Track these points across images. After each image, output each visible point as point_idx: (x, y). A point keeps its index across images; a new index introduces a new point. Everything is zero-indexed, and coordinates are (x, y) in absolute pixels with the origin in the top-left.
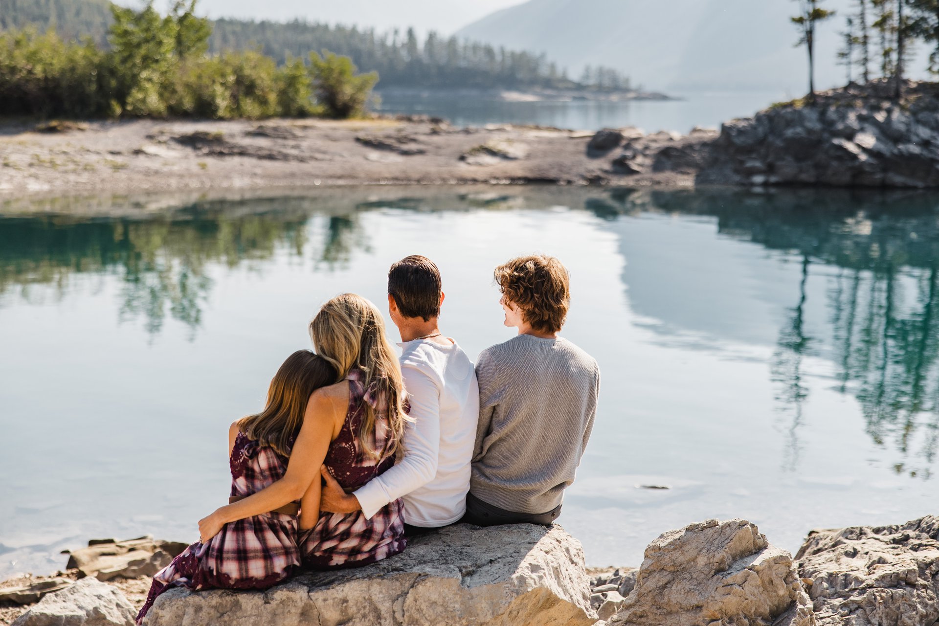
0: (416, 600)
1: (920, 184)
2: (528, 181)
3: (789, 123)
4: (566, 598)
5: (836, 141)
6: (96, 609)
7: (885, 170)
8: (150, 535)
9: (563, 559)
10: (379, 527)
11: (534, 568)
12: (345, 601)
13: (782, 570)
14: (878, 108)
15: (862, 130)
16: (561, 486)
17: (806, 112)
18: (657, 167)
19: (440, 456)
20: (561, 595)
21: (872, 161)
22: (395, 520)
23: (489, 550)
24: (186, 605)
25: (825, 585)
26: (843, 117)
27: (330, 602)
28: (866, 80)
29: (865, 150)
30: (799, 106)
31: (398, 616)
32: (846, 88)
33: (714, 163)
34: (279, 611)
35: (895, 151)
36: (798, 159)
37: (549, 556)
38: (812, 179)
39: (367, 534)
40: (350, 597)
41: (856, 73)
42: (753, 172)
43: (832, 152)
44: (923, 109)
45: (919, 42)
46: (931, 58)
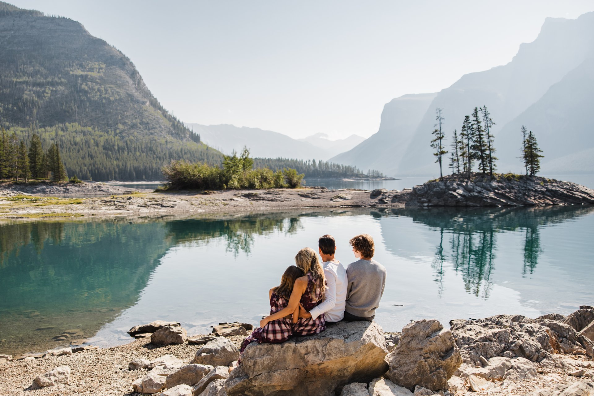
0: (330, 347)
1: (478, 205)
2: (352, 206)
3: (435, 187)
4: (378, 346)
5: (450, 192)
6: (223, 346)
7: (466, 201)
8: (238, 322)
9: (377, 333)
10: (317, 322)
11: (368, 336)
12: (307, 347)
13: (449, 336)
14: (464, 182)
15: (458, 188)
16: (375, 308)
17: (440, 183)
18: (393, 201)
19: (336, 299)
20: (377, 345)
21: (462, 198)
22: (322, 320)
23: (352, 330)
24: (257, 348)
25: (462, 340)
26: (452, 185)
27: (302, 347)
28: (459, 172)
29: (459, 194)
30: (438, 181)
31: (324, 352)
32: (452, 175)
33: (411, 199)
34: (286, 350)
35: (469, 195)
36: (438, 198)
37: (372, 332)
38: (443, 204)
39: (314, 325)
40: (309, 346)
41: (455, 170)
42: (423, 202)
43: (449, 195)
44: (478, 181)
45: (475, 160)
46: (480, 165)
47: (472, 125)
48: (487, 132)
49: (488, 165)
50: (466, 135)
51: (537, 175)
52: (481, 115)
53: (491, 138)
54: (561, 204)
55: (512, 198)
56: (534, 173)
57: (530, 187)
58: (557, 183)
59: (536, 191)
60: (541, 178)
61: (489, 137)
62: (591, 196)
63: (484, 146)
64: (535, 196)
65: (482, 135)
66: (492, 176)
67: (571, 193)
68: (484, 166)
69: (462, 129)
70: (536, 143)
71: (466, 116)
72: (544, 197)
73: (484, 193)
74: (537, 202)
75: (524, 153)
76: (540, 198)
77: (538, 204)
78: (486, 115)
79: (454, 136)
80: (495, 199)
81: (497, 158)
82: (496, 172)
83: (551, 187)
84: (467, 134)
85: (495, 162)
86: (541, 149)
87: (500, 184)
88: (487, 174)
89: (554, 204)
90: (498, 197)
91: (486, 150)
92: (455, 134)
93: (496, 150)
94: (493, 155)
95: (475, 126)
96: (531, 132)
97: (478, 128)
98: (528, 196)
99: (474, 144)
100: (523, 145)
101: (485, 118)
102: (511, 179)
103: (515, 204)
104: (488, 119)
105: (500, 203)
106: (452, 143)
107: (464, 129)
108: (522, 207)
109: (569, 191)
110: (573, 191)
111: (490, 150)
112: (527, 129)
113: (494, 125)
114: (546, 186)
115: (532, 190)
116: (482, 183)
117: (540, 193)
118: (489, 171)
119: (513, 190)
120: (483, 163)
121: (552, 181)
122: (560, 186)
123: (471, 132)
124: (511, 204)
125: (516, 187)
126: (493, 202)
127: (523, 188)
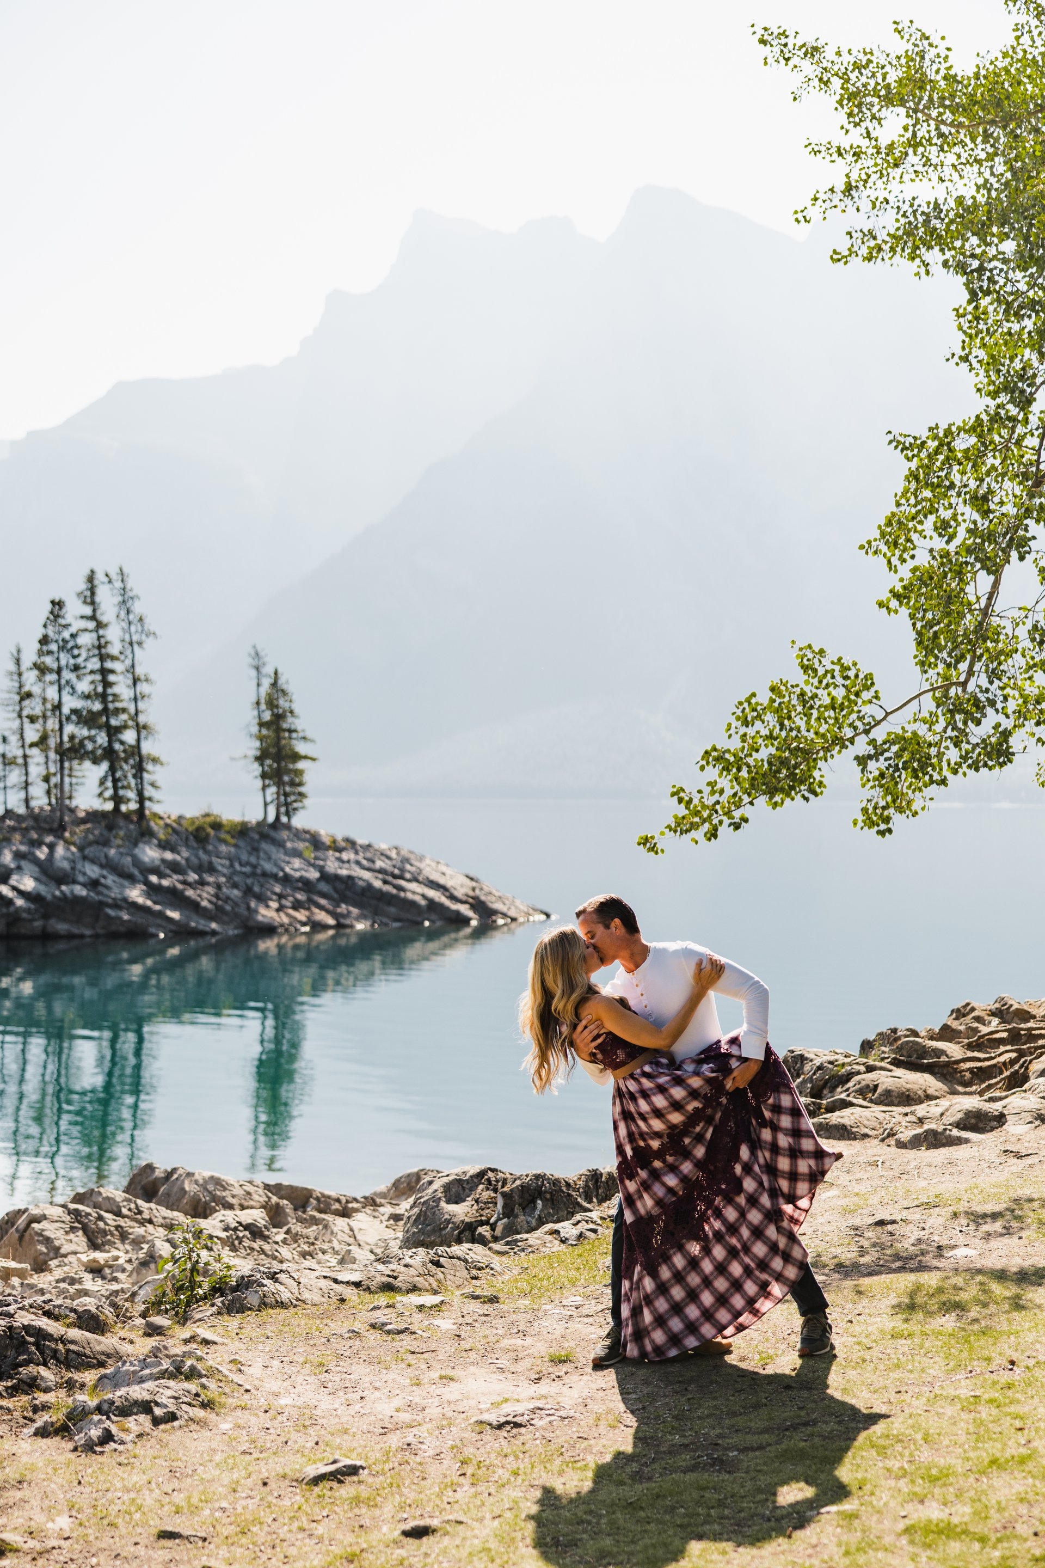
1: (88, 932)
7: (46, 917)
14: (38, 843)
15: (19, 868)
21: (29, 905)
28: (28, 806)
29: (21, 893)
35: (57, 893)
41: (15, 800)
44: (90, 844)
45: (87, 764)
46: (102, 783)
47: (73, 636)
48: (128, 662)
49: (133, 782)
50: (51, 671)
51: (299, 821)
52: (107, 599)
53: (143, 687)
54: (360, 926)
55: (205, 903)
56: (288, 814)
57: (268, 867)
58: (357, 853)
59: (286, 880)
60: (306, 832)
61: (135, 681)
62: (453, 898)
63: (117, 711)
64: (281, 896)
65: (112, 672)
66: (144, 823)
67: (395, 887)
68: (116, 788)
69: (38, 646)
70: (291, 712)
71: (53, 602)
72: (310, 900)
73: (107, 887)
74: (286, 920)
75: (258, 744)
76: (297, 906)
77: (291, 925)
78: (125, 601)
79: (12, 667)
80: (147, 910)
81: (163, 759)
82: (156, 808)
83: (337, 864)
84: (55, 666)
85: (153, 773)
86: (309, 734)
87: (169, 856)
88: (127, 816)
89: (339, 926)
90: (155, 903)
91: (125, 727)
92: (18, 662)
93: (158, 728)
94: (146, 748)
95: (86, 640)
96: (276, 673)
97: (99, 647)
98: (262, 899)
99: (78, 704)
100: (256, 713)
101: (123, 613)
102: (208, 835)
103: (214, 925)
104: (131, 617)
105: (164, 923)
106: (7, 696)
107: (45, 648)
108: (237, 936)
109: (390, 879)
110: (401, 877)
111: (139, 728)
112: (266, 659)
113: (151, 638)
114: (321, 863)
115: (275, 877)
116: (105, 849)
117: (300, 885)
118: (133, 806)
119: (211, 875)
120: (113, 775)
121: (343, 844)
122: (364, 862)
123: (72, 661)
124: (201, 927)
125: (223, 865)
126: (140, 921)
127: (247, 869)
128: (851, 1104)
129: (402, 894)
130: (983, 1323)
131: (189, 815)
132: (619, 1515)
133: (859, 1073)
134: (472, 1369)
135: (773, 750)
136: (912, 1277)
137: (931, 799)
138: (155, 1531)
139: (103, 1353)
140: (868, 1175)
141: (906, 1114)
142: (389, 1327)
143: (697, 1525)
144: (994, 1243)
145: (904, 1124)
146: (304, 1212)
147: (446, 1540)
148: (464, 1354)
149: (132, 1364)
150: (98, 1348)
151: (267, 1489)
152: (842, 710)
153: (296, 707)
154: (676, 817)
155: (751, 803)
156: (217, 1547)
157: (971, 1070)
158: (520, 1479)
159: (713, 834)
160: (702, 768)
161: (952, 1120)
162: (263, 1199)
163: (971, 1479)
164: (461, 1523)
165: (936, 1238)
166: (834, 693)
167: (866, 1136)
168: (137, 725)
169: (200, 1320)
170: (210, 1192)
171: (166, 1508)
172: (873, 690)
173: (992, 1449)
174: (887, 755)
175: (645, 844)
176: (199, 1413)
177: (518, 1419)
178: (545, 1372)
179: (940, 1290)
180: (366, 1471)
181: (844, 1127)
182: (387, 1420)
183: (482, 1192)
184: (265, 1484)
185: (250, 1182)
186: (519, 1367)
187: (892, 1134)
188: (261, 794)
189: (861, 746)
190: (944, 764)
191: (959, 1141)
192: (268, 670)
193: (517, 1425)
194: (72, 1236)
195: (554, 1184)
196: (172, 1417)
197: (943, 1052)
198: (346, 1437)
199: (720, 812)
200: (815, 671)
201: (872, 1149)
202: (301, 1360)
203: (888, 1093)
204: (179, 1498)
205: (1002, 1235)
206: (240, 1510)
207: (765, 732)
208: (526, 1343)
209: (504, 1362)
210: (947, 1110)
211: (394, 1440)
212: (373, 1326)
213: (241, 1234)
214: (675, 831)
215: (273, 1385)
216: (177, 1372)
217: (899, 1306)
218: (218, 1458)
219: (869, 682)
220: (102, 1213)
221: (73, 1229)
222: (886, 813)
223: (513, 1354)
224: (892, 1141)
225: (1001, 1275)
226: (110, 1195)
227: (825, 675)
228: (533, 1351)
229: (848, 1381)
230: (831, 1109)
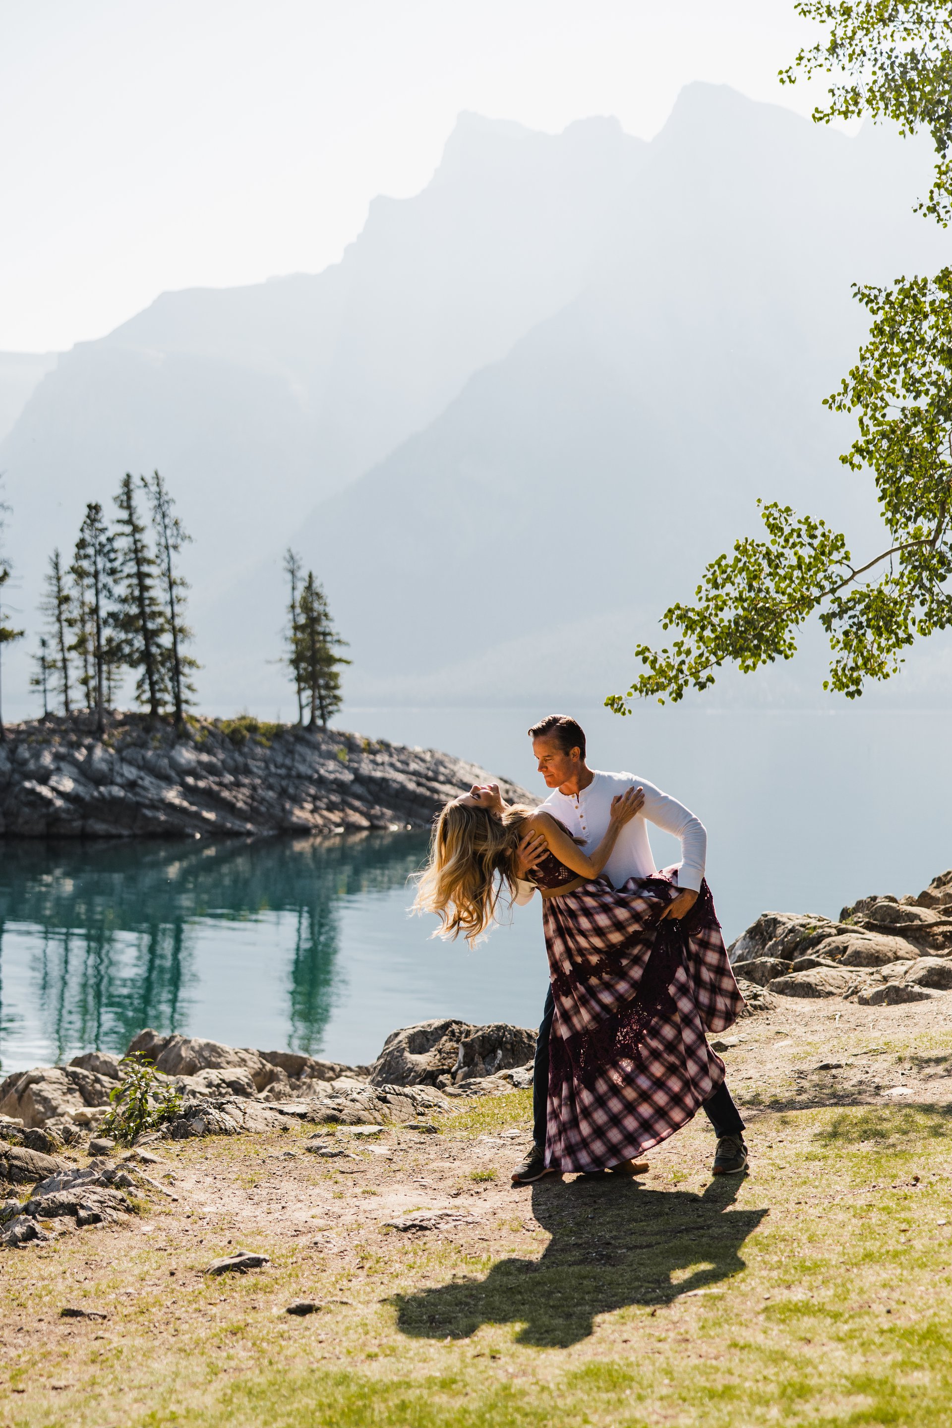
1: (125, 832)
5: (28, 785)
7: (84, 817)
14: (78, 745)
15: (58, 770)
21: (68, 805)
26: (37, 756)
28: (67, 709)
29: (61, 794)
32: (42, 721)
35: (96, 794)
38: (2, 830)
41: (54, 703)
43: (23, 797)
44: (128, 746)
45: (125, 667)
46: (140, 685)
47: (110, 540)
48: (164, 566)
49: (170, 685)
50: (88, 574)
51: (334, 724)
52: (143, 503)
53: (178, 591)
54: (394, 828)
55: (240, 805)
57: (303, 769)
58: (391, 755)
59: (321, 782)
60: (341, 734)
61: (172, 584)
63: (154, 615)
64: (315, 798)
65: (149, 575)
66: (181, 726)
67: (429, 789)
68: (153, 691)
69: (75, 550)
70: (326, 615)
71: (89, 506)
73: (145, 789)
74: (320, 821)
75: (293, 647)
76: (331, 807)
77: (325, 826)
78: (161, 505)
79: (51, 572)
80: (183, 810)
81: (199, 662)
82: (193, 711)
83: (371, 766)
84: (92, 570)
85: (190, 675)
86: (343, 637)
87: (205, 757)
88: (164, 719)
89: (373, 828)
90: (191, 804)
91: (161, 630)
92: (56, 566)
93: (194, 631)
94: (183, 650)
95: (123, 544)
96: (310, 576)
97: (136, 551)
98: (297, 801)
99: (115, 607)
100: (291, 616)
101: (159, 517)
102: (243, 737)
103: (249, 826)
104: (167, 521)
105: (200, 824)
106: (46, 600)
107: (82, 552)
108: (272, 837)
109: (424, 781)
110: (435, 779)
111: (177, 632)
112: (301, 563)
113: (187, 541)
114: (356, 765)
115: (310, 779)
116: (143, 751)
117: (334, 787)
118: (170, 709)
119: (247, 777)
120: (150, 678)
121: (377, 747)
122: (399, 765)
123: (109, 565)
124: (236, 828)
125: (258, 767)
126: (176, 821)
127: (282, 771)
128: (819, 964)
129: (436, 796)
130: (899, 1148)
131: (225, 717)
132: (497, 1298)
133: (830, 935)
134: (396, 1186)
135: (741, 612)
136: (840, 1110)
137: (903, 661)
138: (60, 1310)
139: (45, 1169)
140: (825, 1027)
141: (872, 974)
142: (324, 1150)
143: (568, 1307)
144: (931, 1084)
145: (868, 982)
146: (298, 1079)
147: (328, 1317)
148: (391, 1174)
149: (66, 1174)
150: (41, 1164)
151: (174, 1278)
152: (810, 570)
153: (330, 610)
154: (642, 677)
155: (718, 664)
156: (116, 1323)
157: (943, 934)
158: (413, 1272)
159: (679, 695)
160: (665, 626)
161: (914, 977)
162: (258, 1066)
163: (842, 1270)
164: (346, 1303)
165: (876, 1080)
166: (801, 552)
167: (830, 994)
168: (174, 628)
169: (145, 1144)
170: (205, 1058)
171: (75, 1293)
172: (842, 551)
173: (872, 1246)
174: (851, 613)
175: (612, 705)
176: (123, 1216)
177: (424, 1224)
178: (465, 1189)
179: (866, 1121)
180: (269, 1264)
181: (809, 985)
182: (301, 1224)
183: (445, 1043)
184: (172, 1274)
185: (246, 1050)
186: (441, 1185)
187: (855, 993)
188: (296, 697)
189: (827, 605)
190: (909, 622)
191: (920, 997)
192: (303, 573)
193: (423, 1228)
194: (69, 1097)
195: (515, 1035)
196: (96, 1219)
197: (917, 917)
198: (258, 1237)
199: (686, 672)
200: (781, 530)
201: (836, 1005)
202: (234, 1177)
203: (857, 954)
204: (89, 1285)
205: (942, 1077)
206: (144, 1293)
207: (735, 594)
208: (453, 1166)
209: (428, 1181)
210: (911, 968)
211: (303, 1241)
212: (309, 1150)
213: (223, 1091)
214: (641, 691)
215: (201, 1197)
216: (109, 1180)
217: (821, 1134)
218: (133, 1253)
219: (839, 543)
220: (99, 1076)
221: (70, 1091)
222: (855, 675)
223: (439, 1175)
224: (855, 999)
225: (928, 1109)
226: (107, 1059)
227: (791, 534)
228: (460, 1172)
229: (753, 1195)
230: (799, 968)
